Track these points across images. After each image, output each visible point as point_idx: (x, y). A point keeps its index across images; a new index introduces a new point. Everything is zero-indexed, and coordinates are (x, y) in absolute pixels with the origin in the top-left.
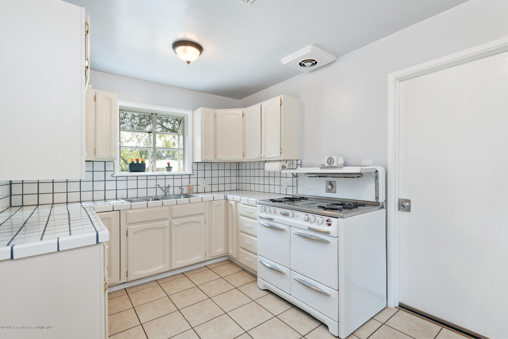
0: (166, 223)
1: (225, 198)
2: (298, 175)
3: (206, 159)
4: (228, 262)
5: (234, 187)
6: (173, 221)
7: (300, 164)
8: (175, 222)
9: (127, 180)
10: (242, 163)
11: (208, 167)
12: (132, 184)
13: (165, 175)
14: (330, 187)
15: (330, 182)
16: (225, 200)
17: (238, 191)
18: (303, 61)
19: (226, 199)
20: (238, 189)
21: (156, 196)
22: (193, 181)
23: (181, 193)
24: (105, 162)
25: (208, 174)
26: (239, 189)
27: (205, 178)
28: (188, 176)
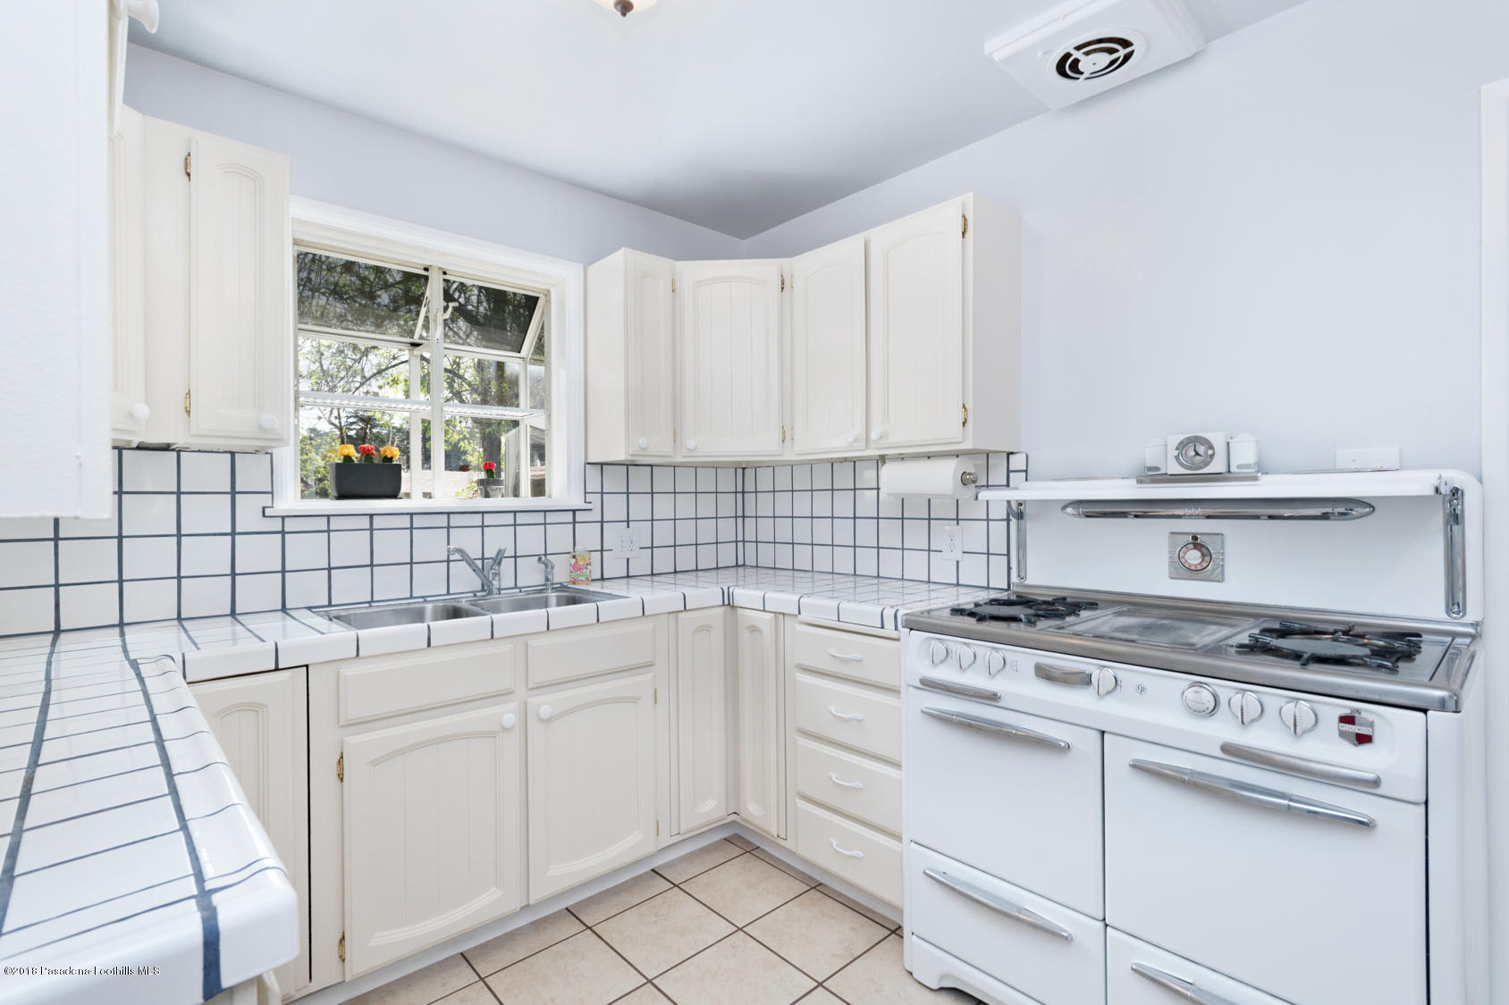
0: (508, 714)
1: (726, 602)
2: (1028, 510)
4: (738, 851)
5: (727, 555)
6: (533, 701)
7: (1025, 468)
8: (545, 705)
9: (329, 531)
10: (756, 467)
11: (640, 480)
12: (350, 547)
13: (483, 513)
14: (1194, 557)
15: (1195, 538)
16: (723, 608)
17: (741, 570)
18: (1078, 48)
19: (729, 603)
20: (741, 562)
21: (448, 593)
22: (588, 536)
23: (547, 580)
24: (233, 454)
25: (640, 507)
26: (744, 565)
27: (628, 521)
28: (568, 517)
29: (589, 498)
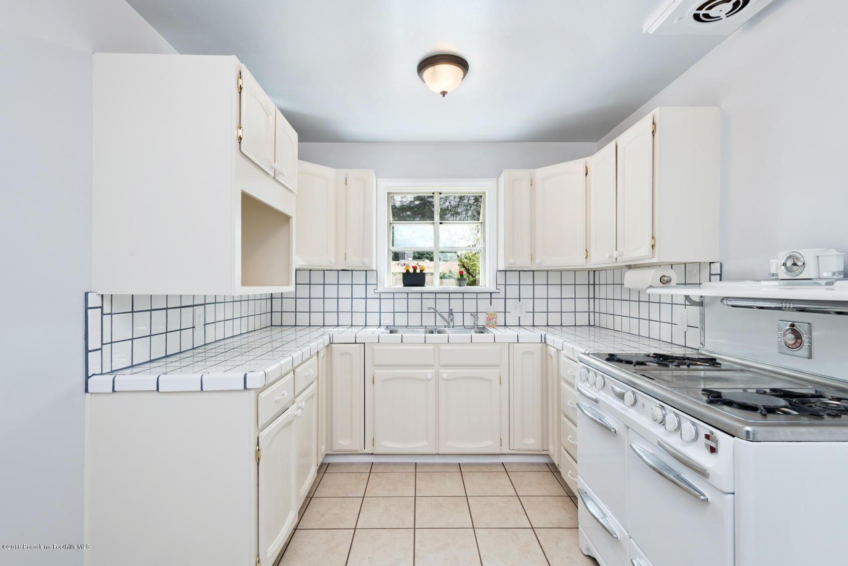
0: (429, 373)
1: (543, 341)
2: (706, 301)
3: (512, 264)
4: (548, 469)
5: (582, 319)
6: (441, 371)
7: (719, 273)
8: (445, 373)
9: (394, 298)
10: (600, 270)
11: (526, 279)
12: (401, 305)
13: (449, 293)
14: (791, 338)
15: (792, 325)
16: (541, 344)
17: (592, 328)
20: (592, 323)
21: (435, 326)
22: (498, 305)
23: (475, 324)
24: (366, 271)
25: (527, 292)
26: (594, 325)
27: (519, 299)
28: (488, 296)
29: (499, 287)
